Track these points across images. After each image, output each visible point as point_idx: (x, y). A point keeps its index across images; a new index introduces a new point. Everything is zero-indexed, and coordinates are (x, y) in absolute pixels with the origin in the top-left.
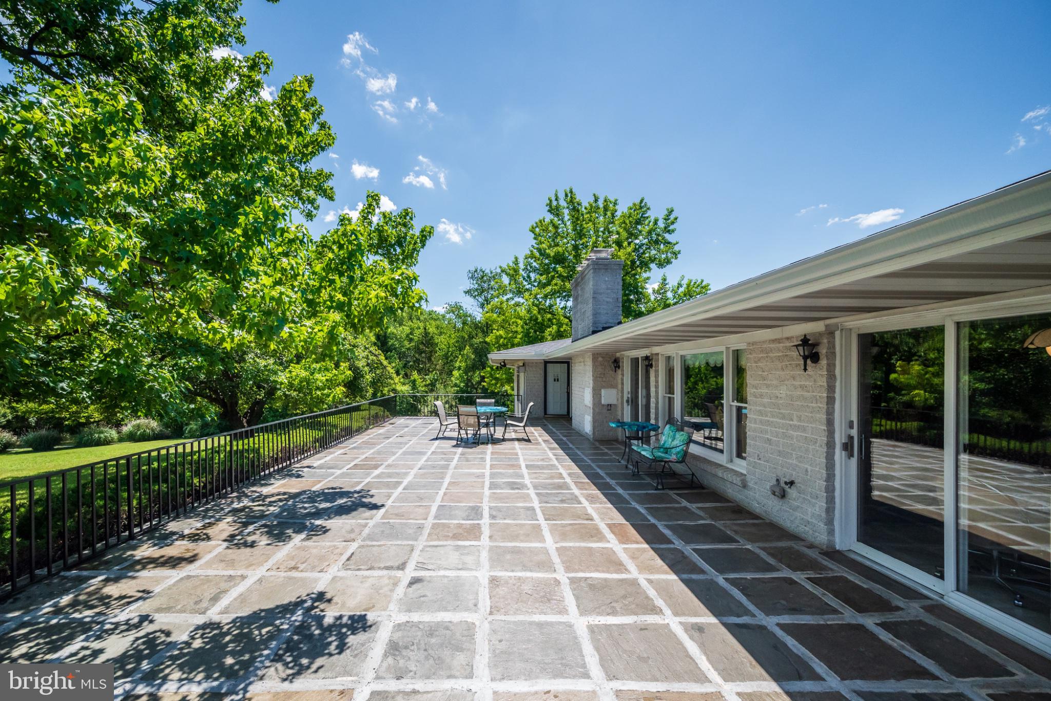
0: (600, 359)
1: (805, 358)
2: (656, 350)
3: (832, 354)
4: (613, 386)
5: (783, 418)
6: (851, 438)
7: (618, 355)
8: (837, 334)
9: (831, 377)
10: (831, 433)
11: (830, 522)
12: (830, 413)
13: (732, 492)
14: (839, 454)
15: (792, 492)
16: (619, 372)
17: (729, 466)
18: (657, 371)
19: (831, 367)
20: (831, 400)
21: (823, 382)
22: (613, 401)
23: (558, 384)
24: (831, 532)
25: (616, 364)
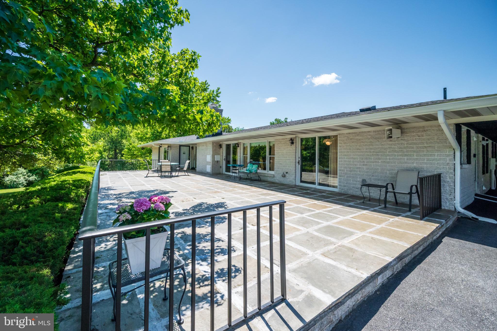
0: (215, 144)
1: (291, 143)
2: (240, 141)
3: (296, 142)
4: (219, 154)
5: (285, 158)
6: (299, 161)
7: (221, 143)
8: (297, 138)
9: (296, 147)
10: (296, 159)
11: (295, 180)
12: (296, 155)
13: (269, 179)
14: (297, 164)
15: (287, 175)
16: (221, 149)
17: (268, 173)
18: (240, 148)
19: (296, 145)
20: (296, 152)
21: (294, 148)
22: (219, 160)
23: (185, 155)
24: (296, 182)
25: (221, 146)
